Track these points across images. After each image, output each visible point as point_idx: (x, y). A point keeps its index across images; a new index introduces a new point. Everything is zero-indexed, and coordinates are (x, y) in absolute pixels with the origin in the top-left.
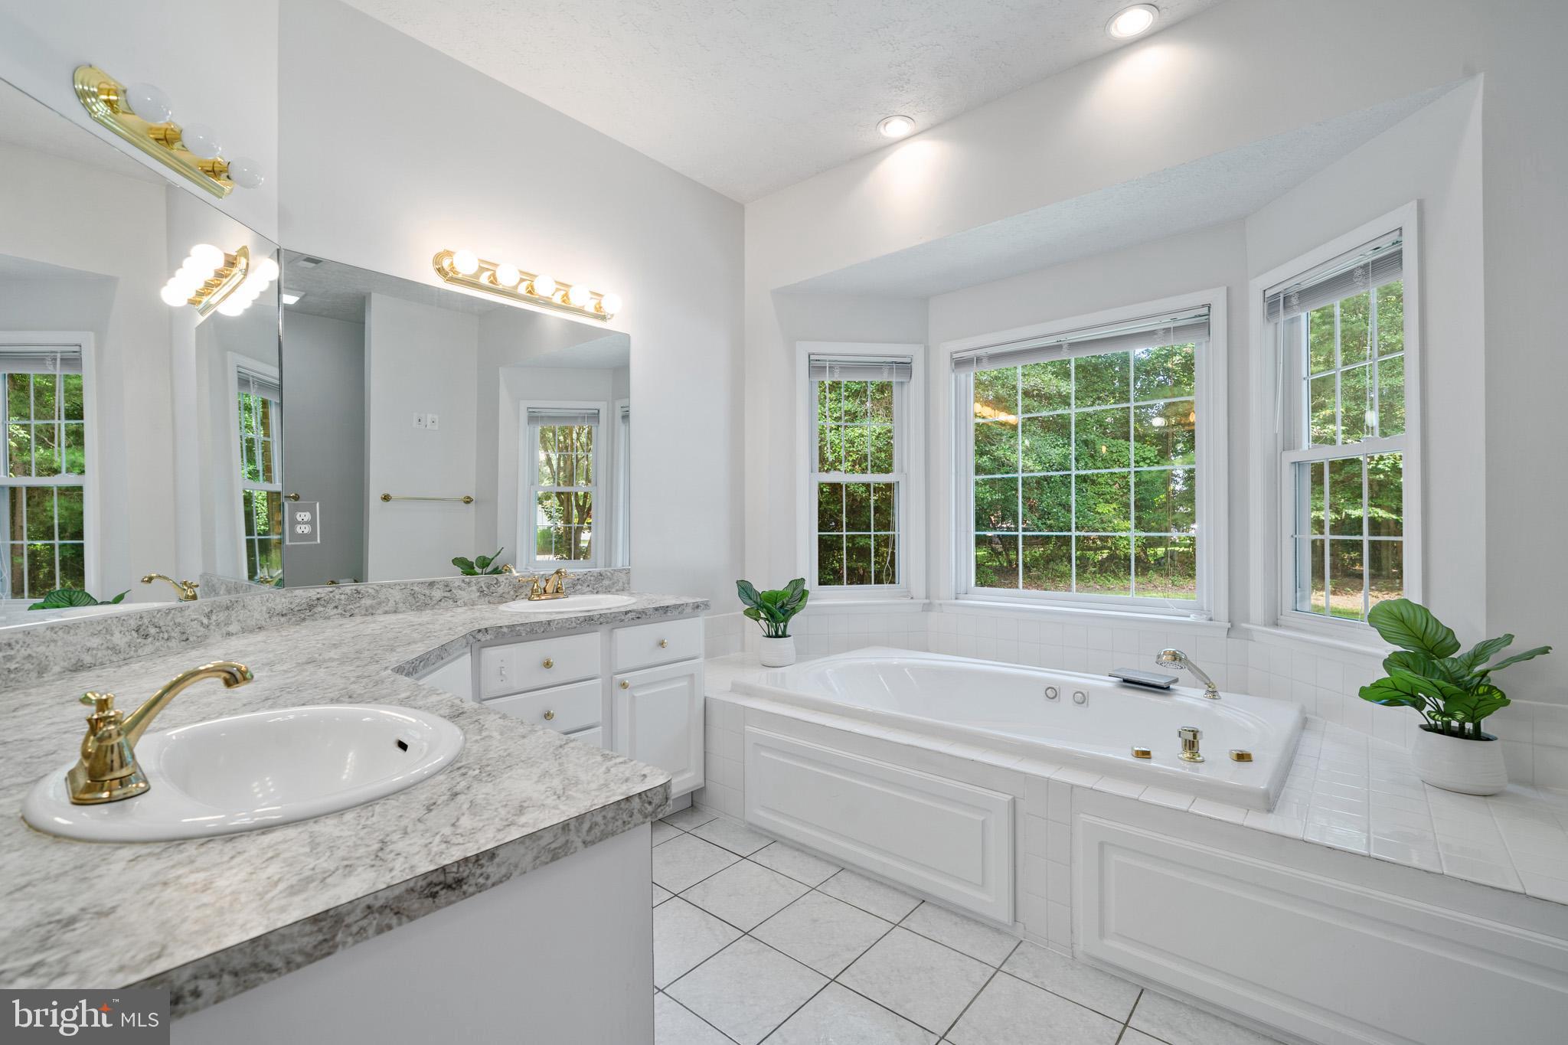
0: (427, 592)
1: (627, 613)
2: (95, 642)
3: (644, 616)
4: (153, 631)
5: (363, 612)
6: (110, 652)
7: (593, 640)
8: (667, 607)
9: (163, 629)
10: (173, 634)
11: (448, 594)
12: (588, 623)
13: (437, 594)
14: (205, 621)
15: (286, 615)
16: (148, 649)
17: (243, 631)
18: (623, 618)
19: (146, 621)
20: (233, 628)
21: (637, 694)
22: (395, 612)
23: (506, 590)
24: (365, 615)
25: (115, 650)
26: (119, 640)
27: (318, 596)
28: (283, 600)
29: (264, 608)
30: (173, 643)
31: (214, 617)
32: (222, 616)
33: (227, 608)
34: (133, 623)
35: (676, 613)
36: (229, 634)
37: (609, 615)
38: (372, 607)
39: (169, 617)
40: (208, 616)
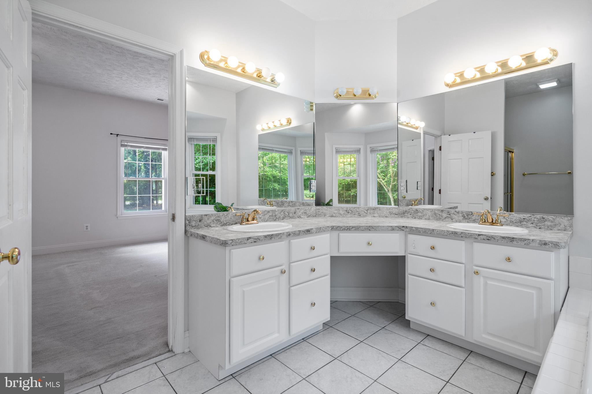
0: (441, 214)
1: (479, 235)
2: (336, 212)
3: (492, 239)
4: (350, 212)
5: (418, 217)
6: (339, 215)
7: (461, 245)
8: (513, 238)
9: (353, 212)
10: (356, 213)
11: (449, 216)
12: (455, 235)
13: (445, 215)
14: (366, 212)
15: (397, 214)
16: (349, 216)
17: (380, 217)
18: (477, 237)
19: (348, 209)
20: (376, 215)
21: (489, 282)
22: (429, 219)
23: (477, 218)
24: (419, 219)
25: (340, 214)
26: (341, 212)
27: (406, 210)
28: (396, 210)
29: (388, 211)
30: (356, 216)
31: (369, 211)
32: (372, 211)
33: (374, 209)
34: (345, 209)
35: (523, 243)
36: (374, 217)
37: (467, 234)
38: (421, 216)
39: (355, 209)
40: (367, 210)
